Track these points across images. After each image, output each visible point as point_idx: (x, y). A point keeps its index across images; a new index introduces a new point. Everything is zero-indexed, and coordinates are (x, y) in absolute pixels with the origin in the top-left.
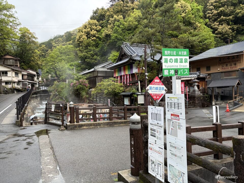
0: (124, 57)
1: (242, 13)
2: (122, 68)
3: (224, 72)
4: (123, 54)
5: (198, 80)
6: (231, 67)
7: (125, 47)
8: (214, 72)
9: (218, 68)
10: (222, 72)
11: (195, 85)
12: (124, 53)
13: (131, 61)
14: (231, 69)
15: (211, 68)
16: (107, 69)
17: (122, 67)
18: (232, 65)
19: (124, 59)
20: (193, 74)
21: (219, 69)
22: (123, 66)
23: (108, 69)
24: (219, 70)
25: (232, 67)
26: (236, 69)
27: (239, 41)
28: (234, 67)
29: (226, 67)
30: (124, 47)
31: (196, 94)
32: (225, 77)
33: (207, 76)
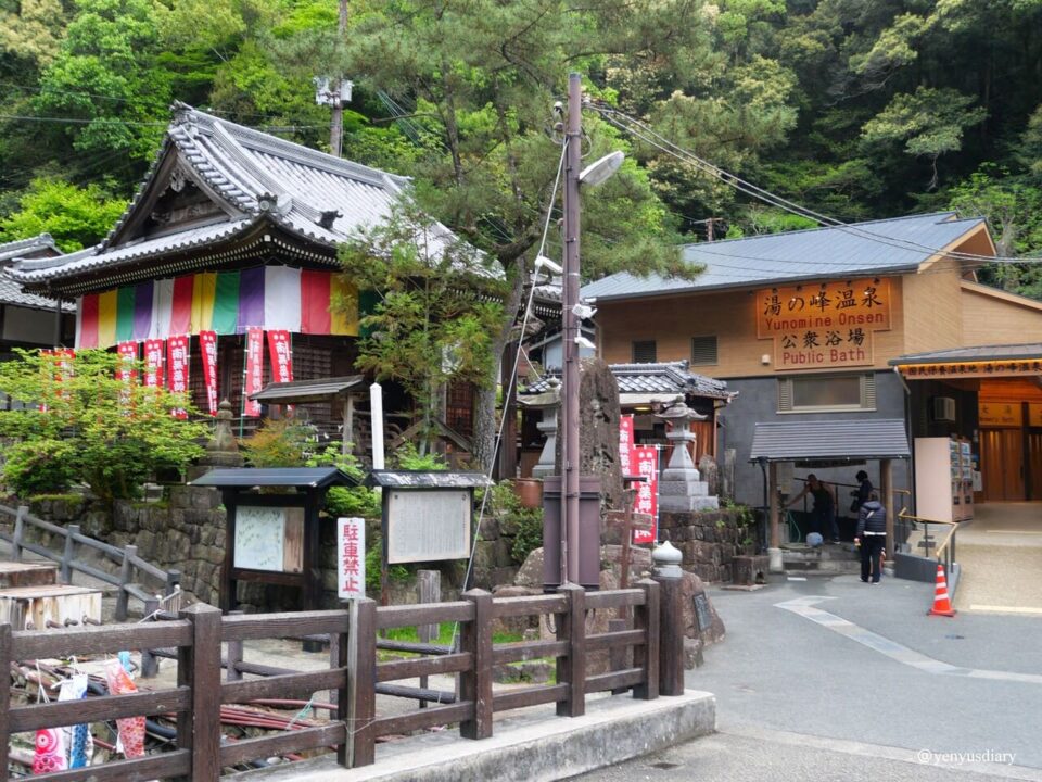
0: (183, 215)
1: (765, 95)
2: (164, 289)
3: (798, 378)
4: (178, 186)
5: (699, 412)
6: (833, 353)
7: (198, 143)
8: (744, 375)
9: (764, 353)
10: (782, 378)
11: (680, 440)
12: (188, 184)
13: (267, 238)
14: (834, 364)
15: (719, 350)
16: (23, 291)
17: (159, 278)
18: (840, 340)
19: (177, 224)
20: (647, 376)
21: (766, 358)
22: (169, 276)
23: (29, 287)
24: (766, 364)
25: (840, 348)
26: (861, 362)
27: (750, 232)
28: (851, 352)
29: (808, 348)
30: (188, 140)
31: (692, 500)
32: (797, 403)
33: (724, 389)
